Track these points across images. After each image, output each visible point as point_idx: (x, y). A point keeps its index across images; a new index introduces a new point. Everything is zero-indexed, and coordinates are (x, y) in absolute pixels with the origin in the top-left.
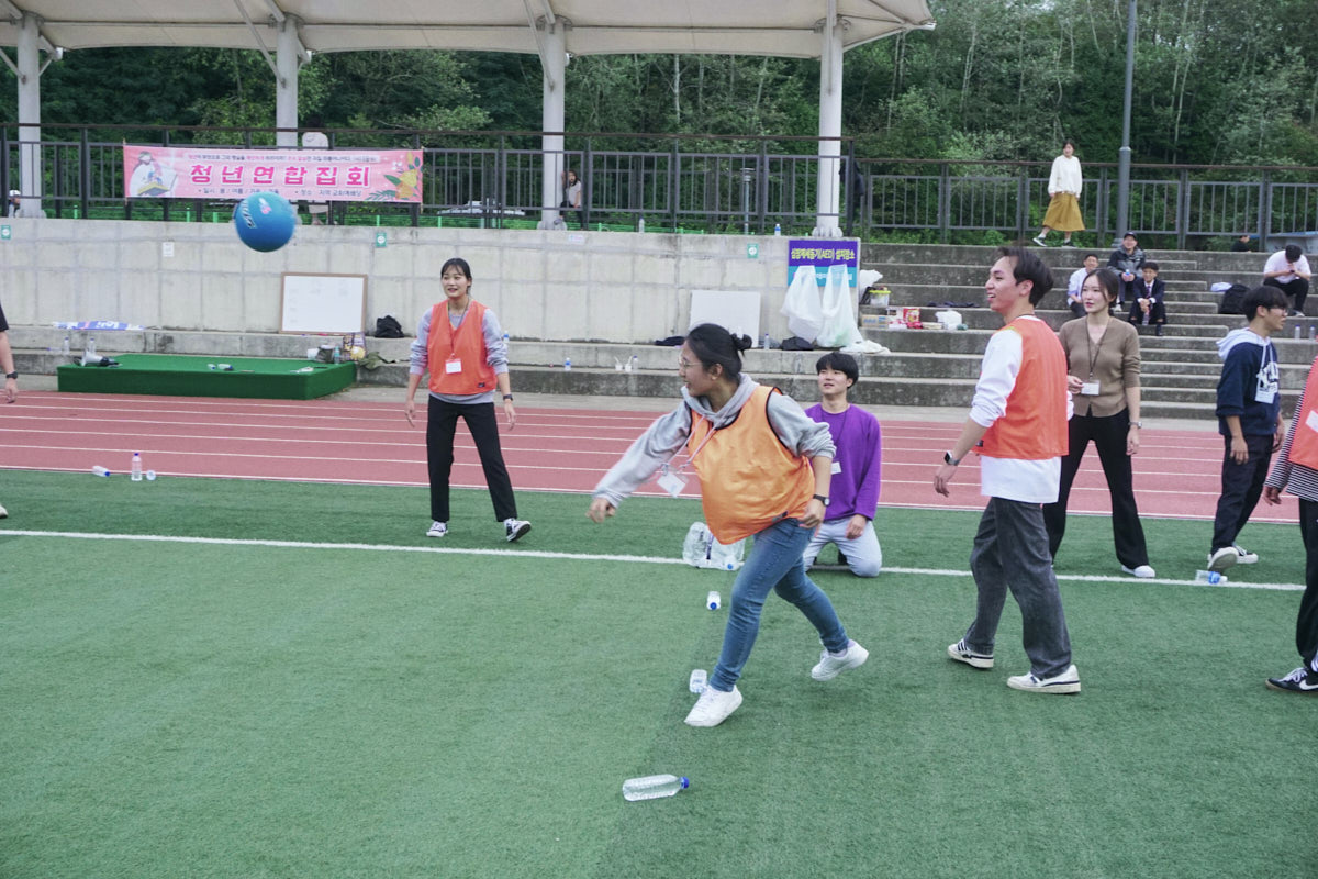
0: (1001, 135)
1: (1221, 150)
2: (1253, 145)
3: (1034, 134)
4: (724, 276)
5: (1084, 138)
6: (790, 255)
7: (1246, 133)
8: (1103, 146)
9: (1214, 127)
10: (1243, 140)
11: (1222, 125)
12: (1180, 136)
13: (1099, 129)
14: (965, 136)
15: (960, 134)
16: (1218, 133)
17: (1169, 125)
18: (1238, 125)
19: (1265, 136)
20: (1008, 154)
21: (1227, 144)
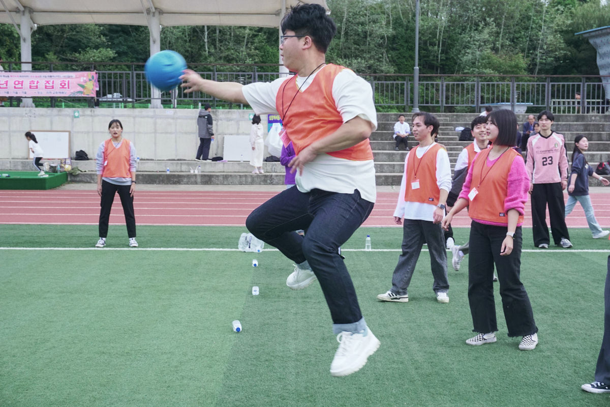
0: (359, 60)
1: (459, 65)
2: (474, 63)
3: (374, 59)
4: (238, 128)
5: (397, 61)
6: (269, 118)
7: (470, 58)
8: (406, 65)
9: (456, 55)
10: (469, 61)
11: (459, 54)
12: (441, 59)
13: (404, 57)
14: (343, 61)
15: (341, 60)
16: (458, 58)
17: (436, 54)
18: (467, 54)
19: (479, 59)
20: (363, 69)
21: (462, 63)
